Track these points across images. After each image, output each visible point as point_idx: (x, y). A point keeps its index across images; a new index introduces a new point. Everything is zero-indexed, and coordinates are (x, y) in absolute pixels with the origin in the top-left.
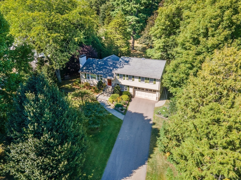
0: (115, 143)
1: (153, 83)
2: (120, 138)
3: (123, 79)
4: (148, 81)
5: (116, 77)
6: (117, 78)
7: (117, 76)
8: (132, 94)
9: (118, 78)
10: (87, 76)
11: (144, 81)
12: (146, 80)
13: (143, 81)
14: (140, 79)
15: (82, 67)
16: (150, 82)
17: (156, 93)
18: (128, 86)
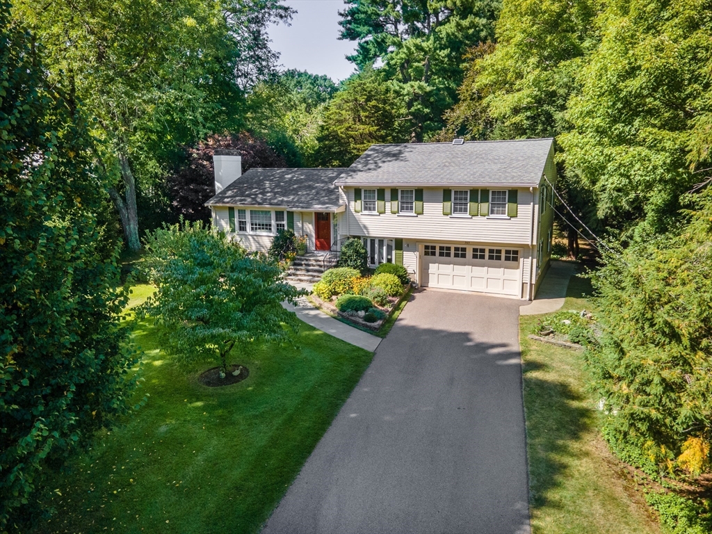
0: (326, 435)
1: (505, 216)
2: (353, 415)
3: (375, 213)
4: (485, 207)
5: (347, 207)
6: (352, 209)
7: (352, 203)
8: (416, 278)
9: (358, 208)
10: (236, 220)
11: (465, 210)
12: (474, 205)
13: (461, 210)
14: (448, 204)
15: (219, 191)
16: (492, 212)
17: (518, 268)
18: (399, 244)
